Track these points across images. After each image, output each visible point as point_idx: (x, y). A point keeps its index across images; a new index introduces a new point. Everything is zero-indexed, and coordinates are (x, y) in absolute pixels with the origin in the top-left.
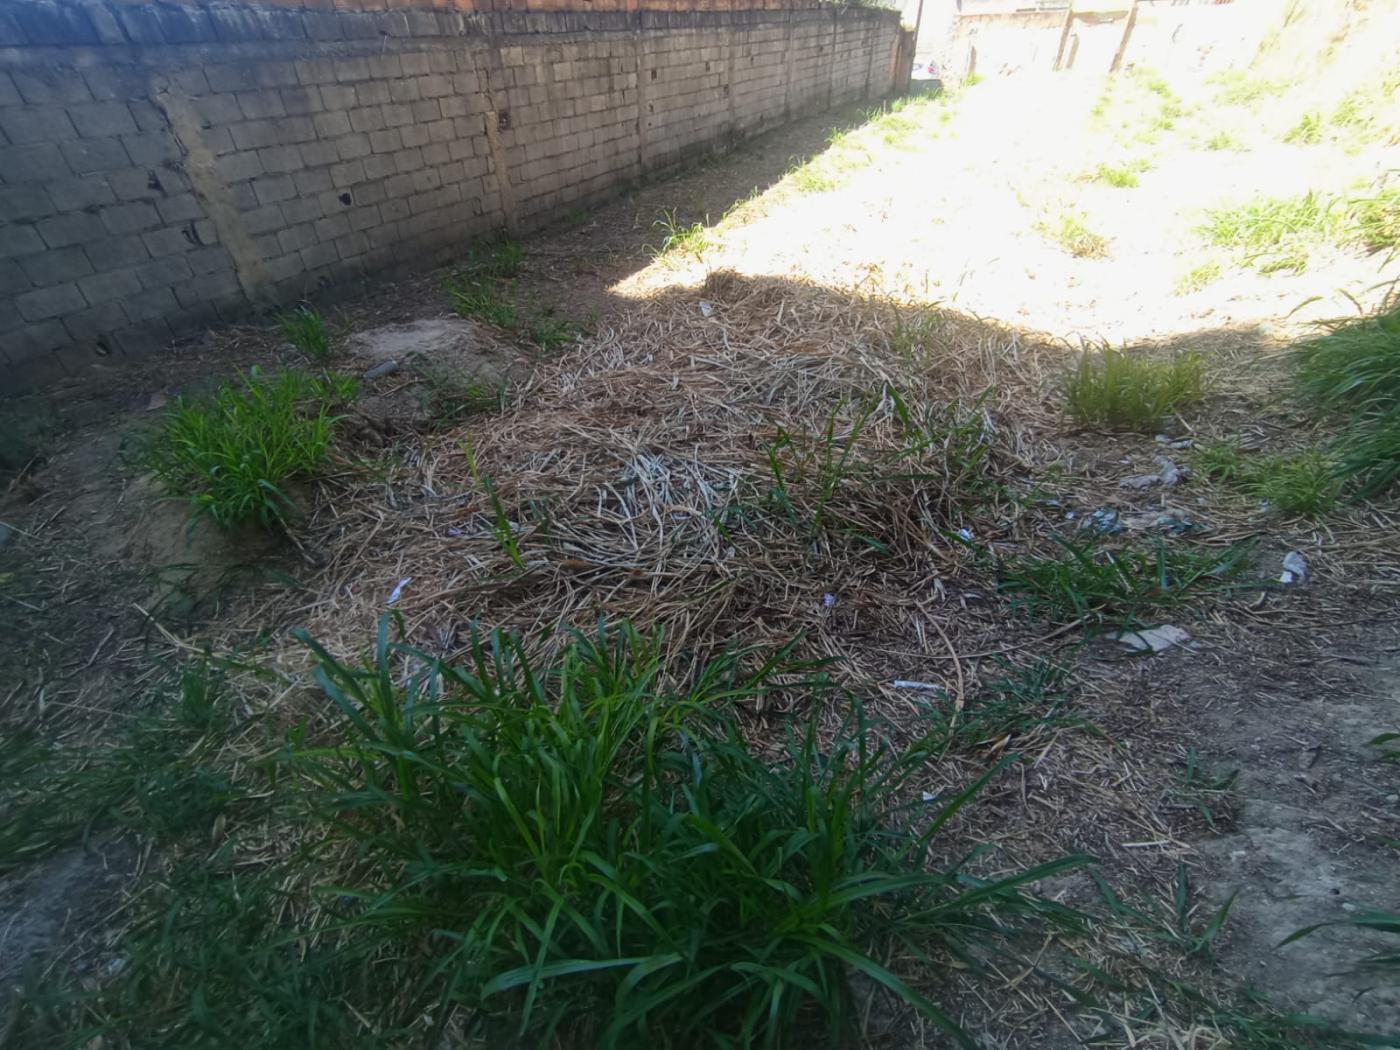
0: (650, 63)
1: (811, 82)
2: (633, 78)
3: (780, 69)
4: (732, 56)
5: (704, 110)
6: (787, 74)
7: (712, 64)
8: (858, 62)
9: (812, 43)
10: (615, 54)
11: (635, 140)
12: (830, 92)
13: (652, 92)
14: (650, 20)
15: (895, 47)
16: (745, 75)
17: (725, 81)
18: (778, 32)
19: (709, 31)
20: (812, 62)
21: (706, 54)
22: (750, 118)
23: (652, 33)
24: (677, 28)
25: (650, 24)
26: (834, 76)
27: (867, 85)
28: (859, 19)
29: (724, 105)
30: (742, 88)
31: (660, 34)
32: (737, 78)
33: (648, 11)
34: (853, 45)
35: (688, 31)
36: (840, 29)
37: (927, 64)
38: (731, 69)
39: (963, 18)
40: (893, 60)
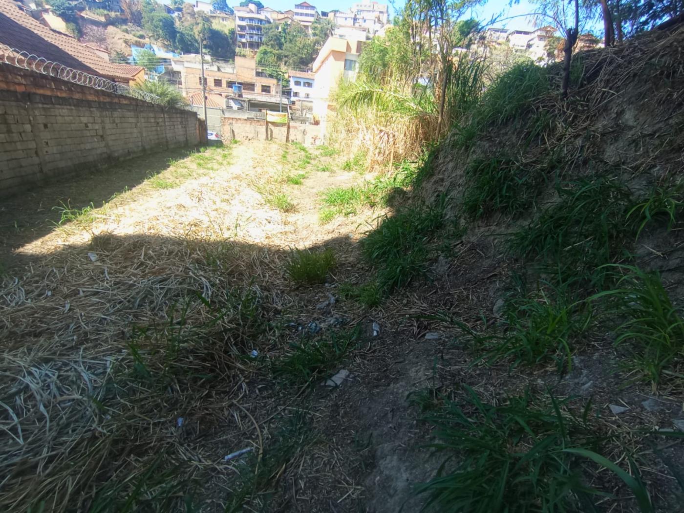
0: (41, 120)
1: (156, 137)
2: (28, 127)
3: (135, 130)
4: (103, 122)
5: (88, 146)
6: (141, 133)
7: (89, 125)
8: (179, 130)
9: (152, 120)
10: (9, 112)
11: (36, 160)
12: (167, 142)
13: (45, 135)
14: (38, 99)
15: (197, 126)
16: (114, 131)
17: (101, 133)
18: (132, 114)
19: (84, 109)
20: (154, 129)
21: (84, 120)
22: (121, 151)
23: (40, 105)
24: (60, 105)
25: (38, 100)
26: (168, 135)
27: (187, 140)
28: (177, 113)
29: (102, 144)
30: (113, 137)
31: (45, 106)
32: (109, 132)
33: (35, 94)
34: (175, 123)
35: (69, 107)
36: (166, 116)
37: (214, 133)
38: (103, 128)
39: (225, 118)
40: (198, 131)
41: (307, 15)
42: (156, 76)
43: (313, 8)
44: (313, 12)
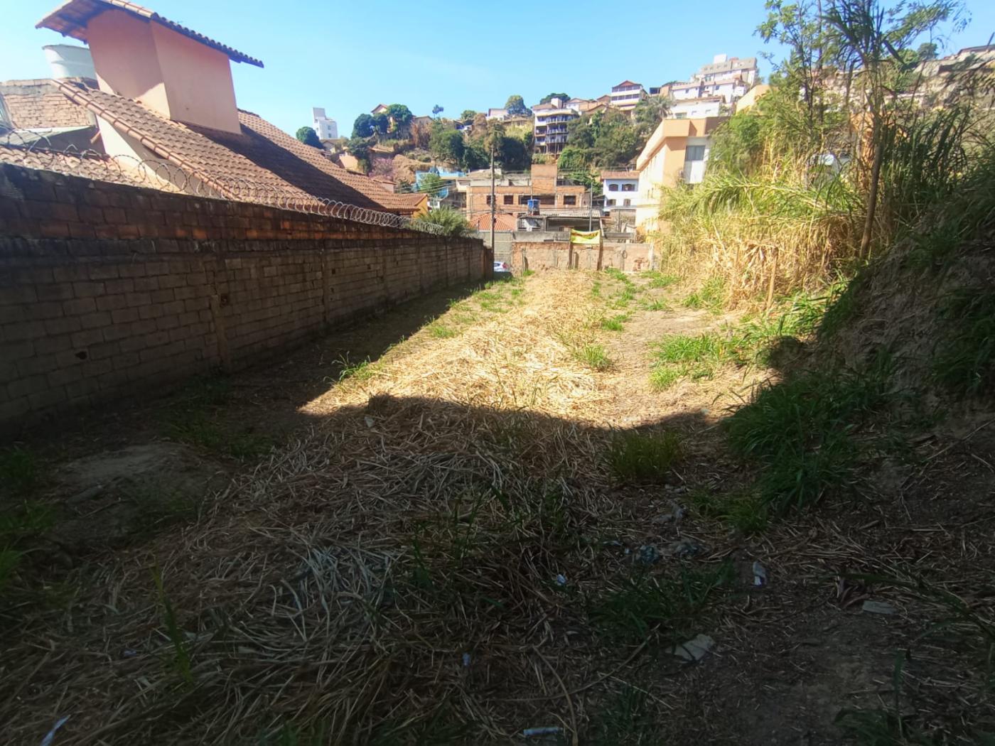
0: (331, 265)
1: (435, 274)
2: (319, 274)
3: (415, 268)
4: (384, 261)
5: (368, 290)
6: (420, 270)
7: (372, 266)
8: (462, 263)
9: (434, 254)
10: (306, 261)
11: (322, 309)
12: (447, 278)
13: (332, 281)
14: (330, 244)
15: (482, 256)
16: (394, 271)
17: (381, 274)
18: (413, 249)
19: (369, 249)
20: (434, 264)
21: (367, 261)
22: (399, 293)
23: (332, 251)
24: (348, 247)
25: (331, 246)
26: (449, 270)
27: (469, 274)
28: (460, 243)
29: (382, 286)
30: (392, 278)
31: (337, 251)
32: (389, 272)
33: (329, 239)
34: (458, 255)
35: (355, 249)
36: (448, 248)
37: (502, 263)
38: (384, 268)
39: (516, 243)
40: (482, 263)
41: (628, 97)
42: (438, 199)
43: (637, 86)
44: (637, 92)
